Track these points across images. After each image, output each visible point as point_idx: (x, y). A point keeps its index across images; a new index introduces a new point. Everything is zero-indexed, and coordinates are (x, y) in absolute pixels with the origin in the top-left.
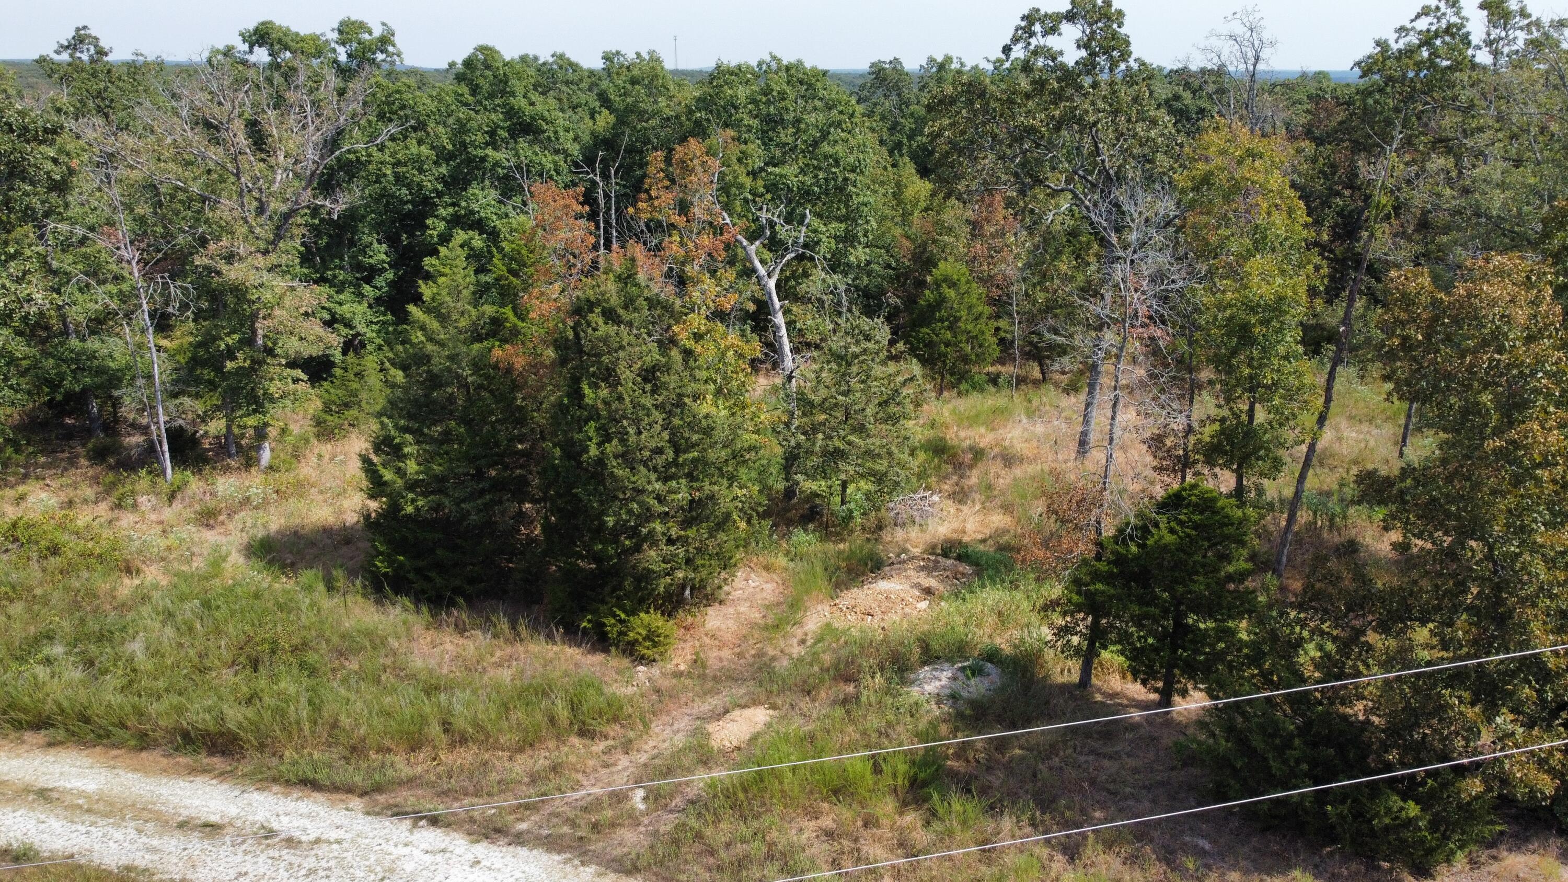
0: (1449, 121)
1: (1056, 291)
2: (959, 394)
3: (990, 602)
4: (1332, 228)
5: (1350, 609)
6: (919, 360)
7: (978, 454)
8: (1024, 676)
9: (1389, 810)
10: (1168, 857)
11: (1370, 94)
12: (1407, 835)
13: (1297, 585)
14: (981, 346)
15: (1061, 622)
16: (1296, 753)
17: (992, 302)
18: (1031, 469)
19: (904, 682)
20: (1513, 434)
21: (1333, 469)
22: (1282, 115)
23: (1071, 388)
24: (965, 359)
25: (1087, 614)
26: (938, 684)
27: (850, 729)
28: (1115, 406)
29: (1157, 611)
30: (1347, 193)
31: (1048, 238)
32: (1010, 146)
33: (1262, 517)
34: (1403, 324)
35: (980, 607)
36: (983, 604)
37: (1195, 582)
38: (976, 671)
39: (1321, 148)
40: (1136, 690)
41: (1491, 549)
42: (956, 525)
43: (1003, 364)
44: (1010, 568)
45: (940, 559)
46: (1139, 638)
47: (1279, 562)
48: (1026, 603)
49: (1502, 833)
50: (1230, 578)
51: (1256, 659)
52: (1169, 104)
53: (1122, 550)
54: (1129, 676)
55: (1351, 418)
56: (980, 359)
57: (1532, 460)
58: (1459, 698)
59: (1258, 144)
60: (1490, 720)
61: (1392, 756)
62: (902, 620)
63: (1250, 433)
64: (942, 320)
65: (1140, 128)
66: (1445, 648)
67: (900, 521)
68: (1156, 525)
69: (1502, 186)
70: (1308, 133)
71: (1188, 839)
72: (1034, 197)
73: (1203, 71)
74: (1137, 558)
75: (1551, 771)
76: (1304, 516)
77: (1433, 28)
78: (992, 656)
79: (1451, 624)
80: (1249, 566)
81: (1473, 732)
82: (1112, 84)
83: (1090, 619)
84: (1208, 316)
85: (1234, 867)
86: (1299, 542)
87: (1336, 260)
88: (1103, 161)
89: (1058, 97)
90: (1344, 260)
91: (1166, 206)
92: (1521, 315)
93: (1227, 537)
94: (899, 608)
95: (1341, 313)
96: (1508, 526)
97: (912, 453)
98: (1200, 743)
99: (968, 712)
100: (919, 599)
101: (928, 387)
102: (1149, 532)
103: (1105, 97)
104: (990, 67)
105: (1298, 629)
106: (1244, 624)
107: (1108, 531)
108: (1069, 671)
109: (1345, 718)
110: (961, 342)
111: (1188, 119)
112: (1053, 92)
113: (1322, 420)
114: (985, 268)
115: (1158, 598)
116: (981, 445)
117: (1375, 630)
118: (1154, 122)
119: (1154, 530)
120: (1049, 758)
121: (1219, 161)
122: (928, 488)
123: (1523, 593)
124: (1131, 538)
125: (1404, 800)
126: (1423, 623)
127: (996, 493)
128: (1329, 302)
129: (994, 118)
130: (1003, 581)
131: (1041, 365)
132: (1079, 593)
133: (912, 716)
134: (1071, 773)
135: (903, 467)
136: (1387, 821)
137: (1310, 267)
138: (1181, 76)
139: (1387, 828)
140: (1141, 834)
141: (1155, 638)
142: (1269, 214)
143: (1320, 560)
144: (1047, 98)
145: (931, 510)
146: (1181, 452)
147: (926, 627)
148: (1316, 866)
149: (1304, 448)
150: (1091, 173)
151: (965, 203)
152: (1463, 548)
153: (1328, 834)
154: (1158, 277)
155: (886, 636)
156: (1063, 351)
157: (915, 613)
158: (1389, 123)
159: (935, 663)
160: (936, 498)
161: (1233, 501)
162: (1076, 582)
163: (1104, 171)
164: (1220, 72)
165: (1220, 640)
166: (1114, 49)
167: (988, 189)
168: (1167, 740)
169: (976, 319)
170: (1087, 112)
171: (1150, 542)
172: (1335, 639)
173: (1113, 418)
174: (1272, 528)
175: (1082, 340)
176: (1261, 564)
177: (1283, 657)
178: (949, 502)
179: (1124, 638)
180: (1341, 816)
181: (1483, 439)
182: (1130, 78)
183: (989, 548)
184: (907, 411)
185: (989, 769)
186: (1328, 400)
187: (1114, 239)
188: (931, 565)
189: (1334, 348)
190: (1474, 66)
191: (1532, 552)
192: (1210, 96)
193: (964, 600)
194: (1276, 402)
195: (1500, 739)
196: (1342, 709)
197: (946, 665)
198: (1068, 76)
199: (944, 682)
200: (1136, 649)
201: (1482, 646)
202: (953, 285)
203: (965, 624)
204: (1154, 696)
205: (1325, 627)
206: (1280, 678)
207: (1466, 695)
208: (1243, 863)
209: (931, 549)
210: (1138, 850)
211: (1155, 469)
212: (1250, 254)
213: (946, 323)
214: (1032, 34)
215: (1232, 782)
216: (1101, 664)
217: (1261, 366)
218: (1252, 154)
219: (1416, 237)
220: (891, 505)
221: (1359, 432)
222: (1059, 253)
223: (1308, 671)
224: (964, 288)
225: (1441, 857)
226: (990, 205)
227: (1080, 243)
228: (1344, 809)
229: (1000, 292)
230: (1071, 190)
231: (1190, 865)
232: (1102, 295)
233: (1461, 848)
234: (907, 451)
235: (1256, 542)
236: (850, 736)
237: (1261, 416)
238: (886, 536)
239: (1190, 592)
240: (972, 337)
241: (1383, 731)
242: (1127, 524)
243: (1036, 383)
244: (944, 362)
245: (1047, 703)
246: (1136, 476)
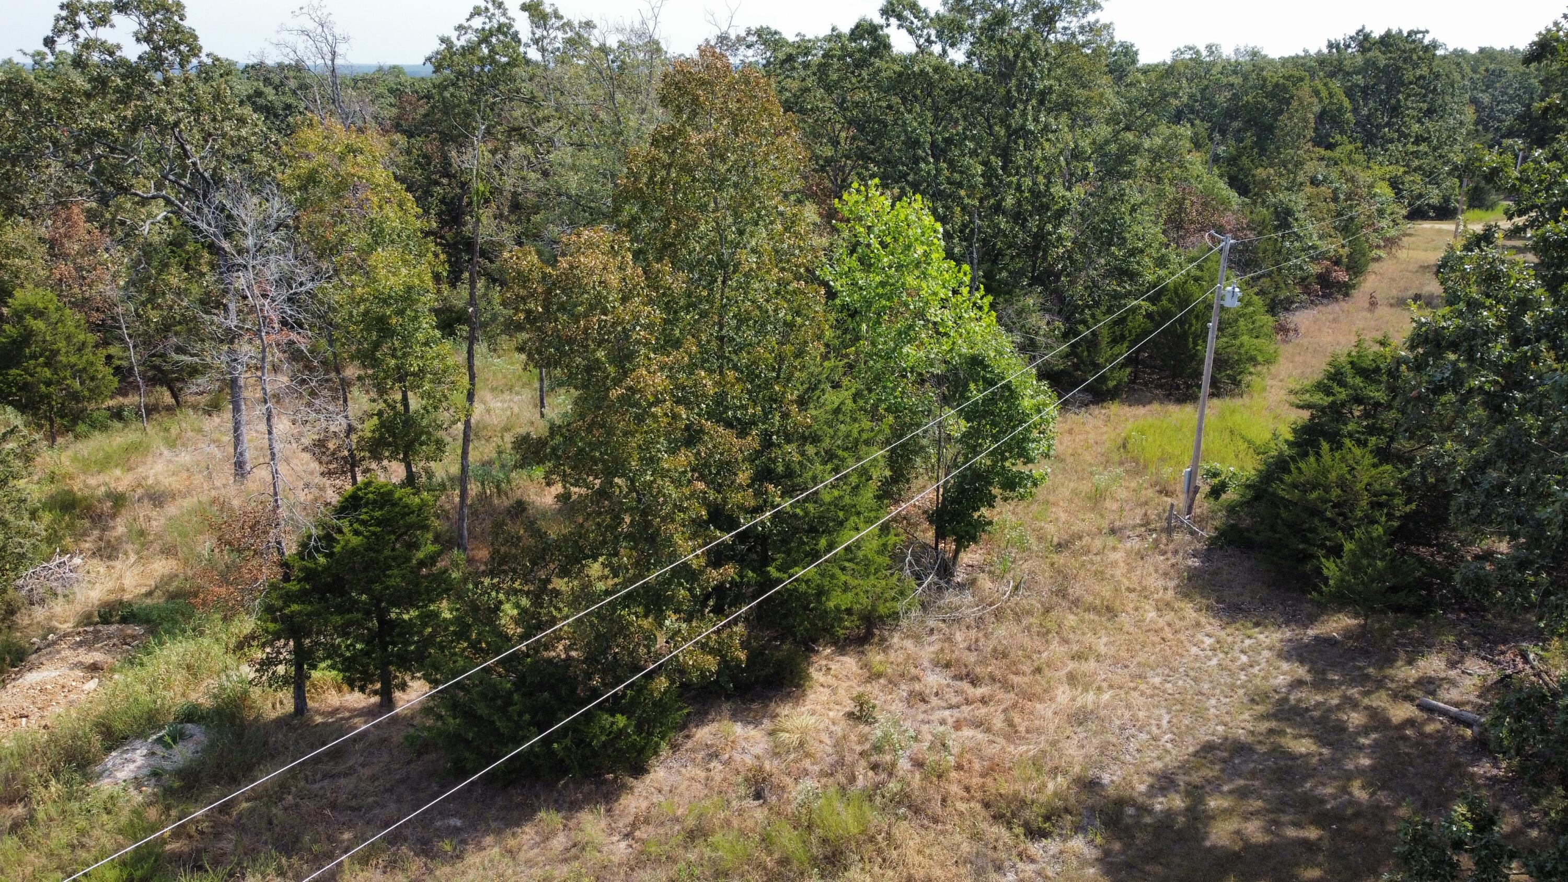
0: (519, 112)
1: (171, 308)
2: (76, 437)
3: (174, 659)
4: (439, 215)
5: (534, 563)
6: (15, 407)
7: (118, 500)
8: (232, 724)
9: (602, 728)
10: (426, 849)
11: (446, 88)
12: (621, 744)
13: (483, 554)
14: (93, 379)
15: (259, 655)
16: (517, 708)
17: (95, 328)
18: (187, 503)
19: (88, 778)
20: (629, 382)
21: (488, 439)
22: (371, 109)
23: (213, 407)
24: (75, 397)
25: (287, 639)
26: (132, 766)
27: (31, 856)
28: (269, 420)
29: (360, 615)
30: (445, 181)
31: (148, 250)
32: (77, 151)
33: (437, 498)
34: (524, 299)
35: (163, 667)
36: (167, 663)
37: (390, 577)
38: (178, 736)
39: (413, 141)
40: (357, 699)
41: (633, 481)
42: (110, 585)
43: (125, 395)
44: (188, 616)
45: (100, 627)
46: (348, 647)
47: (461, 536)
48: (216, 647)
49: (689, 714)
50: (422, 563)
51: (462, 634)
52: (254, 99)
53: (311, 565)
54: (345, 687)
55: (493, 389)
56: (95, 394)
57: (647, 400)
58: (635, 613)
59: (354, 140)
60: (661, 625)
61: (596, 682)
62: (68, 710)
63: (409, 421)
64: (34, 356)
65: (227, 126)
66: (616, 575)
67: (36, 598)
68: (340, 531)
69: (574, 168)
70: (397, 127)
71: (439, 824)
72: (119, 207)
73: (281, 67)
74: (327, 568)
75: (712, 651)
76: (474, 489)
77: (487, 27)
78: (192, 715)
79: (616, 554)
80: (436, 548)
81: (650, 638)
82: (186, 81)
83: (291, 643)
84: (344, 313)
85: (487, 832)
86: (475, 513)
87: (448, 245)
88: (194, 164)
89: (125, 96)
90: (456, 244)
91: (277, 208)
92: (614, 279)
93: (410, 526)
94: (60, 698)
95: (465, 294)
96: (641, 459)
97: (34, 515)
98: (430, 729)
99: (177, 784)
100: (85, 680)
101: (36, 436)
102: (334, 540)
103: (181, 95)
104: (29, 61)
105: (494, 594)
106: (445, 603)
107: (291, 548)
108: (281, 703)
109: (550, 661)
110: (65, 378)
111: (276, 116)
112: (117, 90)
113: (470, 397)
114: (77, 290)
115: (356, 602)
116: (120, 489)
117: (559, 576)
118: (242, 121)
119: (338, 537)
120: (281, 799)
121: (321, 158)
122: (64, 552)
123: (663, 513)
124: (317, 549)
125: (613, 715)
126: (595, 560)
127: (151, 538)
128: (453, 285)
129: (51, 120)
130: (184, 631)
131: (171, 389)
132: (274, 620)
133: (109, 813)
134: (308, 805)
135: (26, 535)
136: (603, 738)
137: (430, 255)
138: (256, 71)
139: (604, 745)
140: (394, 839)
141: (363, 641)
142: (381, 207)
143: (498, 526)
144: (112, 97)
145: (74, 575)
146: (346, 453)
147: (102, 708)
148: (556, 801)
149: (460, 426)
150: (182, 176)
151: (33, 219)
152: (612, 486)
153: (560, 768)
154: (286, 280)
155: (51, 734)
156: (194, 371)
157: (83, 697)
158: (468, 114)
159: (123, 745)
160: (77, 561)
161: (409, 490)
162: (269, 609)
163: (197, 175)
164: (298, 67)
165: (425, 625)
166: (181, 43)
167: (62, 201)
168: (398, 737)
169: (79, 350)
170: (164, 111)
171: (338, 548)
172: (527, 593)
173: (270, 433)
174: (447, 507)
175: (216, 356)
176: (448, 542)
177: (485, 625)
178: (95, 561)
179: (332, 652)
180: (566, 749)
181: (608, 389)
182: (205, 74)
183: (158, 600)
184: (15, 470)
185: (218, 835)
186: (472, 377)
187: (226, 245)
188: (90, 637)
189: (466, 328)
190: (528, 62)
191: (662, 477)
192: (294, 92)
193: (142, 665)
194: (427, 387)
195: (672, 638)
196: (545, 654)
197: (138, 743)
198: (132, 72)
199: (140, 761)
200: (346, 659)
201: (643, 566)
202: (39, 314)
203: (151, 691)
204: (375, 699)
205: (517, 585)
206: (488, 643)
207: (640, 610)
208: (494, 825)
209: (86, 619)
210: (394, 854)
211: (322, 474)
212: (372, 248)
213: (41, 360)
214: (78, 26)
215: (467, 754)
216: (314, 685)
217: (405, 355)
218: (352, 150)
219: (513, 218)
220: (20, 582)
221: (504, 401)
222: (165, 266)
223: (513, 630)
224: (55, 317)
225: (650, 753)
226: (68, 219)
227: (187, 252)
228: (568, 742)
229: (102, 316)
230: (164, 197)
231: (448, 848)
232: (225, 306)
233: (662, 738)
234: (27, 516)
235: (437, 523)
236: (33, 865)
237: (415, 403)
238: (22, 619)
239: (387, 588)
240: (80, 371)
241: (583, 662)
242: (310, 537)
243: (169, 409)
244: (49, 404)
245: (266, 743)
246: (307, 486)
